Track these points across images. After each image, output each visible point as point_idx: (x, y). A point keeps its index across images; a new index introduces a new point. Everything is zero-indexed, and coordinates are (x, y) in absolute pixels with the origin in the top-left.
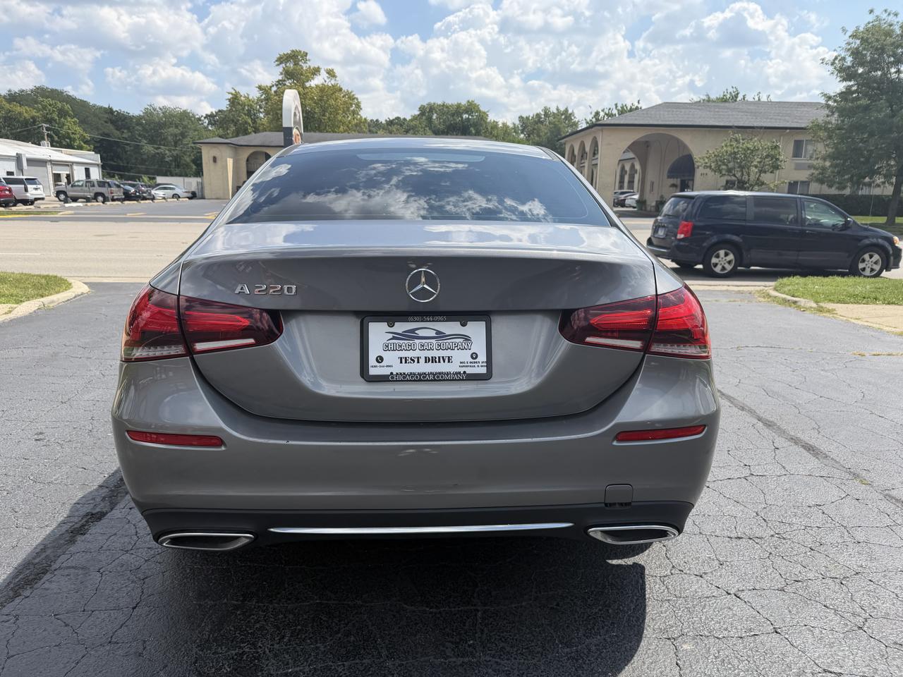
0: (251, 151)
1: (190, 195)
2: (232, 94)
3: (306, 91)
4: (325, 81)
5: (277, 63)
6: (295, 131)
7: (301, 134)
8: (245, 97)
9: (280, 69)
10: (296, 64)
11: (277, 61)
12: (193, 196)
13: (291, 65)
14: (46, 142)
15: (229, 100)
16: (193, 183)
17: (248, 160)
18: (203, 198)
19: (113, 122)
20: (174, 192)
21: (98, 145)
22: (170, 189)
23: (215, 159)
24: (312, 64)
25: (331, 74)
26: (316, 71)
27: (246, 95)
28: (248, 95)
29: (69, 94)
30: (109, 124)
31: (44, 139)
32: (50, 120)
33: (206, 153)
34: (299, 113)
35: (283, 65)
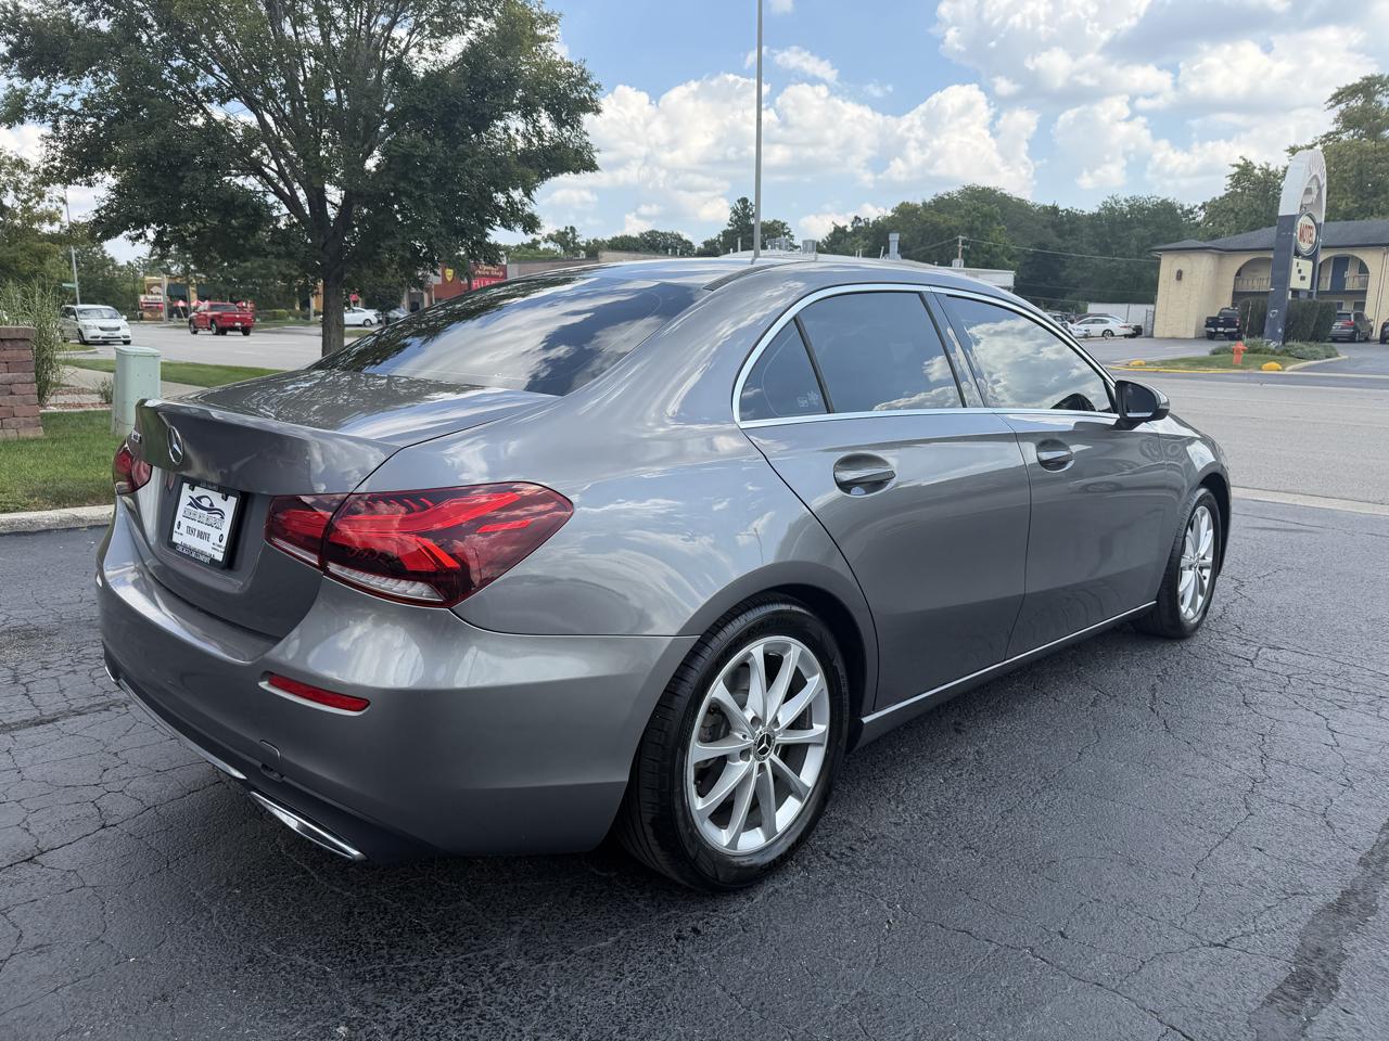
0: (1247, 258)
1: (1130, 331)
2: (1238, 166)
3: (1379, 146)
5: (1332, 103)
6: (1304, 220)
7: (1318, 226)
8: (1262, 168)
9: (1336, 112)
10: (1370, 99)
11: (1330, 100)
12: (1137, 332)
13: (1358, 102)
14: (958, 262)
15: (1233, 177)
16: (1137, 313)
17: (1238, 274)
18: (1151, 337)
19: (1054, 226)
20: (1106, 327)
21: (1030, 260)
22: (1102, 322)
23: (1179, 275)
27: (1264, 166)
28: (1268, 164)
29: (1004, 192)
30: (1049, 230)
31: (957, 257)
32: (970, 231)
33: (1168, 266)
34: (1320, 188)
35: (1343, 106)
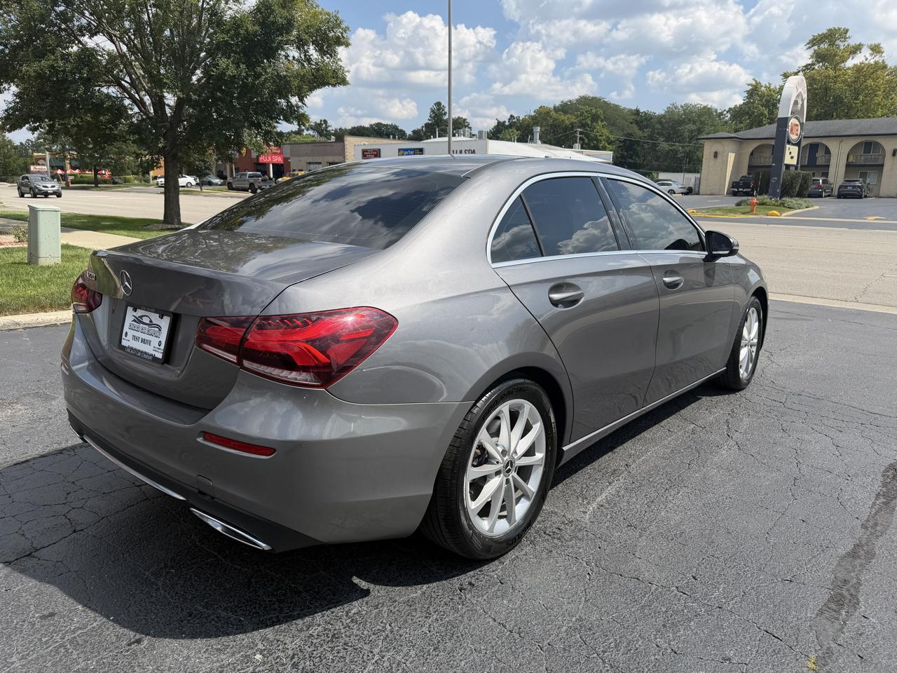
0: (756, 144)
1: (685, 191)
2: (752, 85)
3: (837, 73)
4: (867, 59)
5: (808, 46)
6: (793, 121)
7: (802, 124)
8: (766, 87)
9: (811, 51)
10: (832, 44)
11: (808, 44)
12: (689, 191)
13: (824, 46)
14: (577, 145)
15: (748, 92)
16: (690, 179)
17: (752, 154)
18: (698, 194)
19: (637, 123)
20: (671, 188)
21: (621, 145)
22: (668, 184)
23: (716, 155)
24: (853, 41)
25: (876, 49)
26: (856, 49)
27: (768, 85)
28: (770, 84)
29: (606, 100)
30: (634, 125)
31: (577, 143)
32: (583, 126)
33: (708, 149)
34: (803, 100)
35: (816, 47)
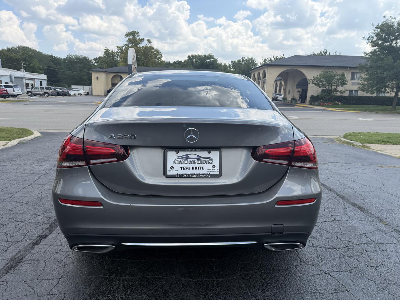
1: (86, 94)
2: (105, 50)
3: (138, 49)
4: (147, 45)
5: (125, 36)
6: (133, 66)
7: (136, 67)
8: (111, 51)
9: (127, 39)
10: (134, 36)
12: (88, 94)
13: (131, 37)
14: (22, 70)
15: (104, 52)
16: (87, 88)
17: (112, 79)
18: (92, 95)
19: (52, 61)
20: (79, 92)
21: (46, 71)
22: (77, 91)
23: (97, 78)
24: (141, 37)
25: (149, 41)
26: (142, 40)
28: (113, 50)
29: (34, 49)
31: (22, 68)
32: (25, 60)
33: (94, 76)
35: (128, 37)
